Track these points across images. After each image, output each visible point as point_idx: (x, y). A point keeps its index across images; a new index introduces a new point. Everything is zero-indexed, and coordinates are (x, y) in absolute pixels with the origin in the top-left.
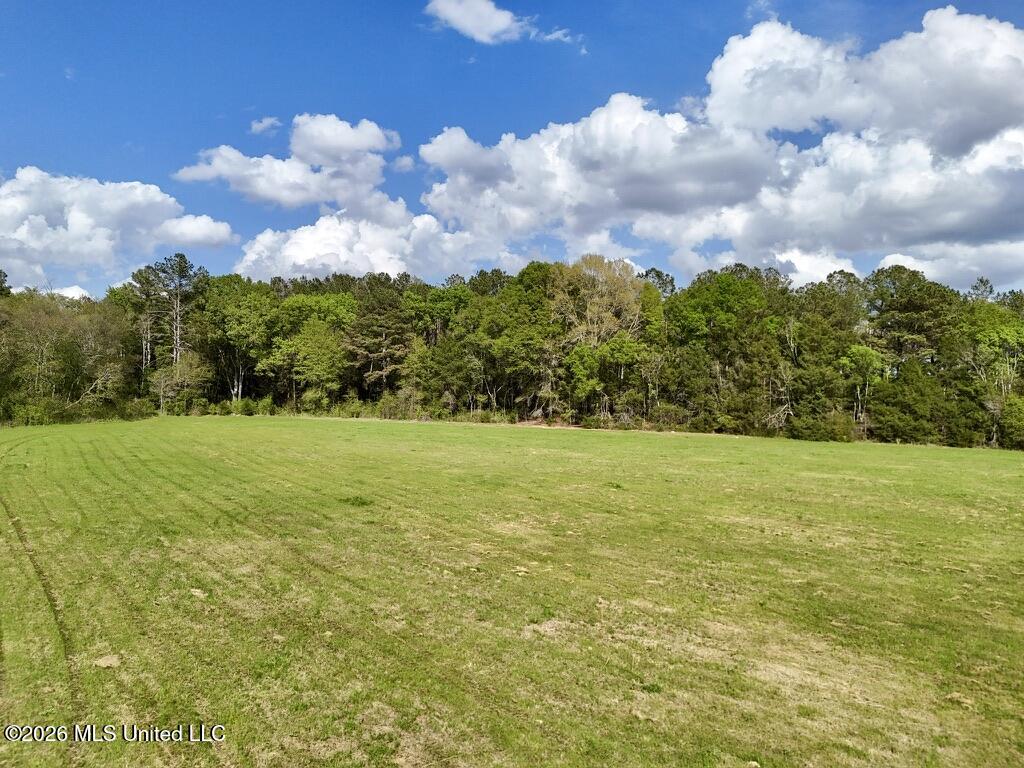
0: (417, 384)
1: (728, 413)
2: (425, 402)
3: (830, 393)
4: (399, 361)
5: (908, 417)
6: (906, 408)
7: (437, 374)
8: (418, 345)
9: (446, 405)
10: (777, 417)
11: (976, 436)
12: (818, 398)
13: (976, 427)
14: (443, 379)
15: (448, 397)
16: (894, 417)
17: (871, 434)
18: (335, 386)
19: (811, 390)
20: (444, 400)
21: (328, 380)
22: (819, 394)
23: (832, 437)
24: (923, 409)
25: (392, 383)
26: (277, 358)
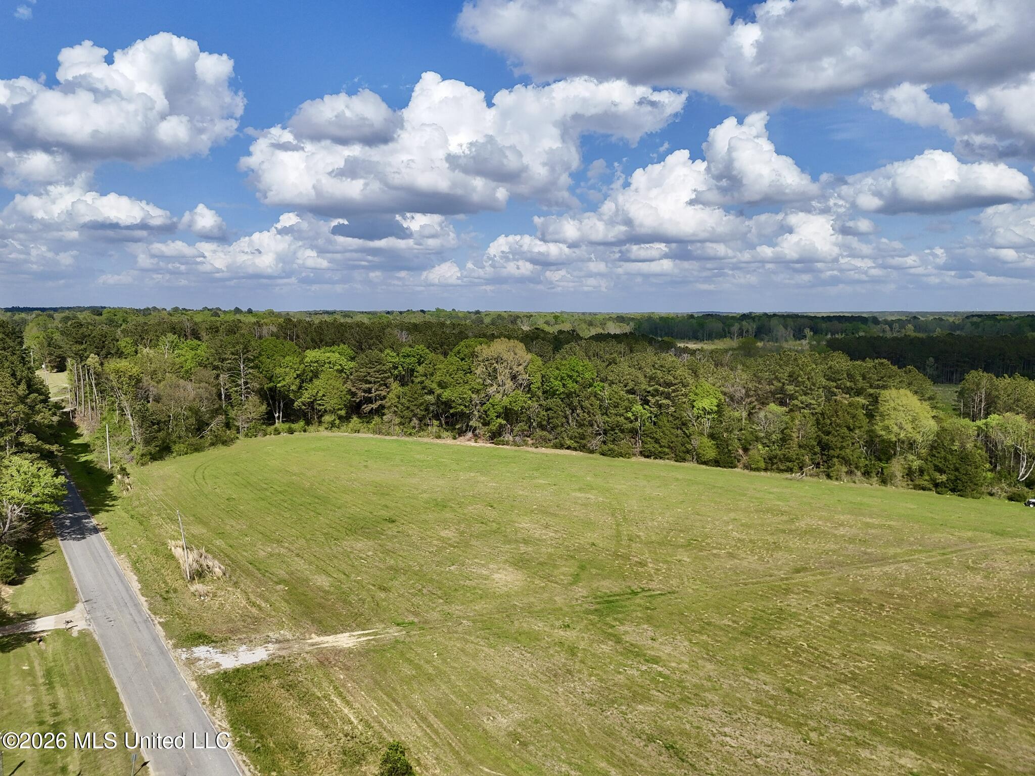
0: (395, 412)
1: (571, 439)
2: (401, 424)
3: (622, 431)
4: (384, 397)
5: (657, 446)
6: (657, 441)
7: (408, 408)
8: (395, 387)
9: (414, 427)
10: (595, 442)
11: (688, 456)
12: (616, 433)
13: (688, 452)
14: (412, 411)
15: (415, 421)
16: (651, 446)
17: (642, 454)
18: (343, 413)
19: (613, 429)
20: (412, 424)
21: (339, 409)
22: (617, 431)
23: (621, 455)
24: (664, 442)
25: (380, 411)
26: (306, 397)
